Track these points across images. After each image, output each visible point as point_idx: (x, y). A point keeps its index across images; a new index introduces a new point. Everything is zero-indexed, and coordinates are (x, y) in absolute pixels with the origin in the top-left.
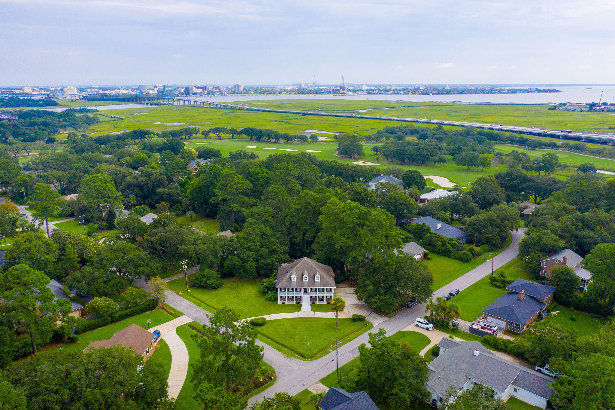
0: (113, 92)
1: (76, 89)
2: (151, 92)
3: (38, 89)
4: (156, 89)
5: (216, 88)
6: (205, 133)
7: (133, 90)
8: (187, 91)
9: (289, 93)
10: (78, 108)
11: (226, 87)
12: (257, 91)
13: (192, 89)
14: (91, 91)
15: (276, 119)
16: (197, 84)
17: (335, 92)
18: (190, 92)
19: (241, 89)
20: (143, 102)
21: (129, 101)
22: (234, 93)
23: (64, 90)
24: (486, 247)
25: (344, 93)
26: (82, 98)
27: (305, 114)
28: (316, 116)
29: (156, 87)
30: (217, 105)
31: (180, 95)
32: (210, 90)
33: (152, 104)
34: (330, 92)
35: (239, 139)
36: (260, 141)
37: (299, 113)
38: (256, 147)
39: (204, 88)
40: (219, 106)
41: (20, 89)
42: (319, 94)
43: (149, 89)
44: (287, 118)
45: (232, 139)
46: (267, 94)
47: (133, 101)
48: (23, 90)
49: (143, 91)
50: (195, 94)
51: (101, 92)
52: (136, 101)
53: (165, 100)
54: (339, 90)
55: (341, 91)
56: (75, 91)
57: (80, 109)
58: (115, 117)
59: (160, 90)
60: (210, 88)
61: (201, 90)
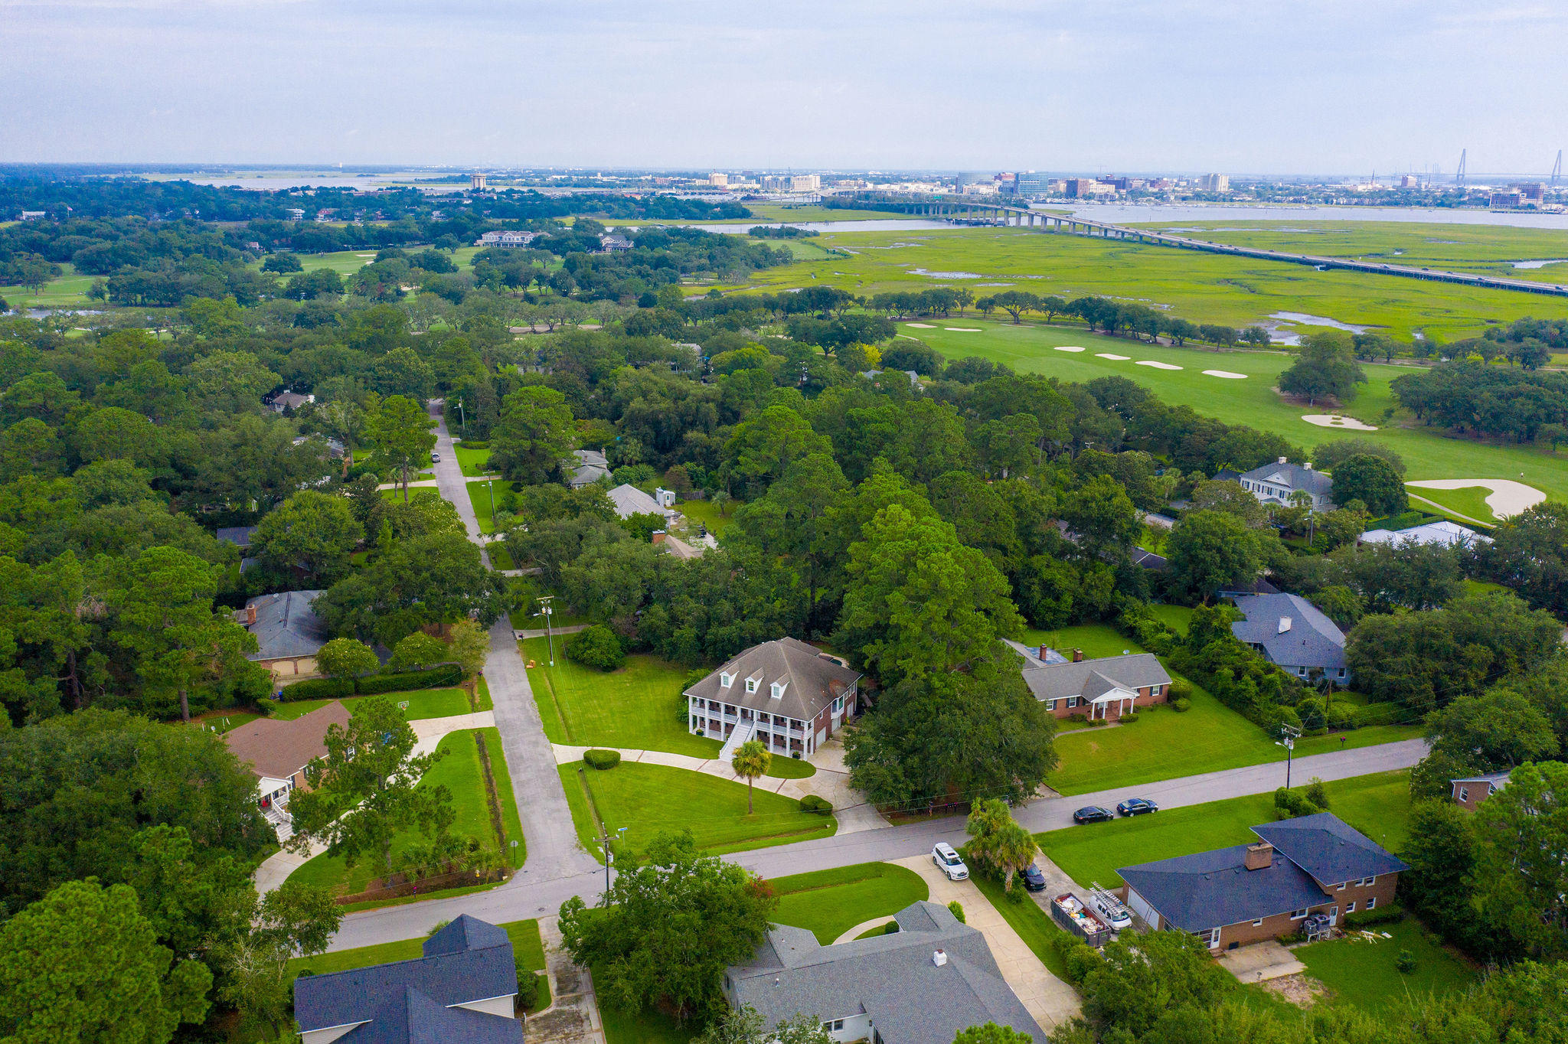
0: (896, 188)
1: (818, 178)
2: (984, 190)
3: (743, 178)
4: (998, 183)
5: (1153, 184)
6: (986, 305)
7: (944, 184)
8: (1073, 190)
9: (1356, 200)
10: (778, 226)
11: (1188, 181)
12: (1266, 192)
13: (1086, 183)
14: (847, 184)
15: (1228, 277)
16: (1105, 171)
17: (1503, 201)
18: (1080, 192)
19: (1223, 186)
20: (941, 215)
21: (911, 212)
22: (1198, 197)
23: (793, 179)
24: (1381, 709)
25: (1531, 207)
26: (819, 200)
27: (1329, 267)
28: (1356, 273)
29: (999, 177)
30: (1106, 231)
31: (1048, 200)
32: (1137, 188)
33: (958, 222)
34: (1486, 204)
35: (1066, 324)
36: (1112, 334)
37: (1317, 263)
38: (1082, 349)
39: (1120, 184)
40: (1111, 234)
41: (706, 177)
42: (1450, 206)
43: (980, 183)
44: (1264, 275)
45: (1048, 323)
46: (1289, 202)
47: (919, 212)
48: (710, 179)
49: (965, 187)
50: (1088, 197)
51: (870, 186)
52: (927, 212)
53: (988, 213)
54: (1515, 198)
55: (1524, 201)
56: (815, 183)
57: (782, 227)
58: (834, 252)
59: (1007, 186)
60: (1137, 184)
61: (1111, 188)
